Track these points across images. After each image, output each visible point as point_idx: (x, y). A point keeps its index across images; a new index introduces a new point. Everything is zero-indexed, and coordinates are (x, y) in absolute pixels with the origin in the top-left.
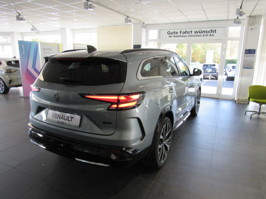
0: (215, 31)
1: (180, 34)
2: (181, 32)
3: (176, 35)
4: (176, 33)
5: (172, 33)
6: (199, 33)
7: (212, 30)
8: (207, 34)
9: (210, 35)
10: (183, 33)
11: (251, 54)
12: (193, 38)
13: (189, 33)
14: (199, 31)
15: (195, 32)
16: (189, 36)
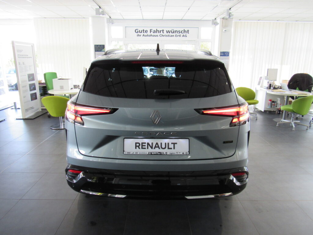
0: (188, 31)
1: (150, 32)
2: (151, 30)
3: (145, 34)
4: (145, 32)
5: (141, 32)
6: (172, 33)
7: (184, 30)
8: (180, 34)
9: (183, 36)
10: (153, 32)
11: (226, 57)
12: (165, 37)
13: (160, 33)
14: (171, 30)
15: (167, 31)
16: (161, 36)
